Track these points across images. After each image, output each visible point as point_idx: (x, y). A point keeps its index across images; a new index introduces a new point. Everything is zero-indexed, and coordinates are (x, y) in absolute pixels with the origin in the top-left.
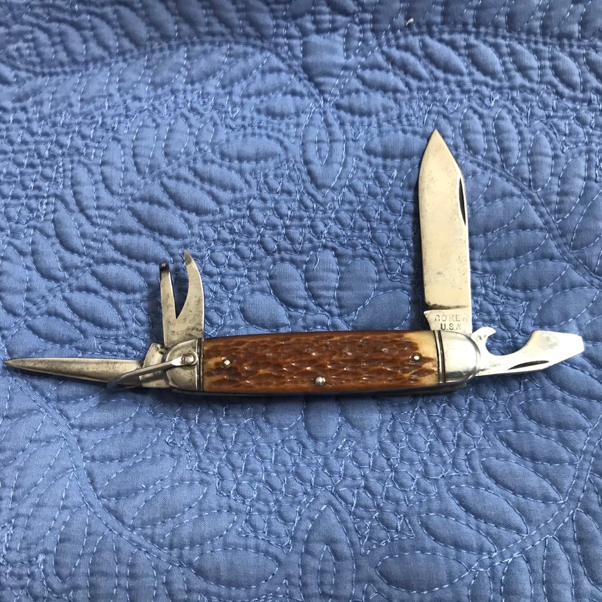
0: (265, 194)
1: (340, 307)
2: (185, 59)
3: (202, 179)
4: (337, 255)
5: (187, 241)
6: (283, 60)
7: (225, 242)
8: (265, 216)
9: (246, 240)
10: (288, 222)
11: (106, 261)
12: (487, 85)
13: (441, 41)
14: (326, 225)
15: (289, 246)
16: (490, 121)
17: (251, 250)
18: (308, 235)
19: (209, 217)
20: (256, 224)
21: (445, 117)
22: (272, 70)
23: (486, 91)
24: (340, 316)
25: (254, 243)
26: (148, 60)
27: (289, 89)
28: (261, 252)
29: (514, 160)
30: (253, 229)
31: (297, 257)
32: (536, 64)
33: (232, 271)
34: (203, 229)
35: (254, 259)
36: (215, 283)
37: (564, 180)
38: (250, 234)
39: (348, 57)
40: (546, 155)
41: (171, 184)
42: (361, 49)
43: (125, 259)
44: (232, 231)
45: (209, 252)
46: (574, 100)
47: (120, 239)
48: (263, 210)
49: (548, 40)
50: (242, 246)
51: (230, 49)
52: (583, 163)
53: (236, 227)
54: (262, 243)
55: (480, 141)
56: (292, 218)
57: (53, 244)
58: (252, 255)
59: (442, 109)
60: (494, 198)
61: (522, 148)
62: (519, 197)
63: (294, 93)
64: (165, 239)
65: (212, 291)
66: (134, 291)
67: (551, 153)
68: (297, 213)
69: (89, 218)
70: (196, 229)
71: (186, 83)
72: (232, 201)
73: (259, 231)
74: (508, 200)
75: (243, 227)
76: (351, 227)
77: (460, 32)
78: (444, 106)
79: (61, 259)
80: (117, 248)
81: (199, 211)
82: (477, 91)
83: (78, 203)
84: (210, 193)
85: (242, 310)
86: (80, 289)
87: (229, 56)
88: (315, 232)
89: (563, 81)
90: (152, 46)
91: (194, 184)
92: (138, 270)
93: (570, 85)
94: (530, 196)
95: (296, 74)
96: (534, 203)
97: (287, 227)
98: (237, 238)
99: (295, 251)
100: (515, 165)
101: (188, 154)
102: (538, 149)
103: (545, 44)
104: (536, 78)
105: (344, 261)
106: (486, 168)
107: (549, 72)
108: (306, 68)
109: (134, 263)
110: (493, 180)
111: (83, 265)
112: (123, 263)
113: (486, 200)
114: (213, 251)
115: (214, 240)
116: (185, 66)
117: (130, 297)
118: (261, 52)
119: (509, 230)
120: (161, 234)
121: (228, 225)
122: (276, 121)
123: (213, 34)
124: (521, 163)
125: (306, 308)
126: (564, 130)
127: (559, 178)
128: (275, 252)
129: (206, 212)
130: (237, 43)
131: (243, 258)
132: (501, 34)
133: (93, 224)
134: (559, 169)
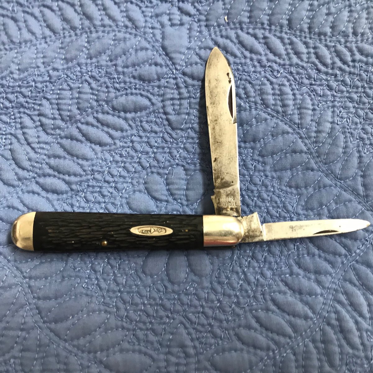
0: (141, 133)
1: (188, 200)
2: (86, 42)
3: (102, 124)
4: (185, 170)
5: (94, 162)
6: (149, 42)
7: (117, 162)
8: (141, 146)
9: (130, 161)
10: (155, 150)
11: (45, 175)
12: (276, 63)
13: (248, 33)
14: (178, 152)
15: (156, 165)
16: (276, 87)
17: (133, 167)
18: (168, 158)
19: (108, 148)
20: (136, 151)
21: (250, 83)
22: (142, 49)
23: (275, 67)
24: (187, 206)
25: (135, 162)
26: (62, 43)
27: (153, 61)
28: (140, 168)
29: (290, 112)
30: (134, 154)
31: (161, 171)
32: (305, 50)
33: (122, 180)
34: (104, 155)
35: (135, 172)
36: (111, 187)
37: (319, 124)
38: (132, 157)
39: (190, 42)
40: (308, 109)
41: (84, 127)
42: (198, 37)
43: (56, 174)
44: (121, 156)
45: (107, 168)
46: (327, 74)
47: (52, 161)
48: (139, 143)
49: (313, 36)
50: (127, 165)
51: (115, 35)
52: (330, 113)
53: (124, 153)
54: (139, 163)
55: (270, 99)
56: (157, 148)
57: (11, 164)
58: (134, 170)
59: (248, 78)
60: (277, 134)
61: (295, 104)
62: (292, 134)
63: (156, 64)
64: (80, 161)
65: (109, 192)
66: (62, 193)
67: (311, 107)
68: (161, 145)
69: (33, 149)
70: (100, 155)
71: (87, 58)
72: (121, 137)
73: (138, 155)
74: (286, 136)
75: (128, 153)
76: (193, 152)
77: (260, 29)
78: (249, 76)
79: (16, 174)
80: (51, 167)
81: (101, 144)
82: (270, 66)
83: (26, 139)
84: (108, 133)
85: (128, 203)
86: (28, 192)
87: (114, 40)
88: (172, 156)
89: (321, 62)
90: (64, 34)
91: (97, 127)
92: (64, 180)
93: (325, 65)
94: (299, 133)
95: (157, 51)
96: (301, 138)
97: (155, 153)
98: (125, 160)
99: (160, 168)
100: (290, 115)
101: (92, 108)
102: (304, 105)
103: (311, 38)
104: (305, 59)
105: (189, 173)
106: (273, 116)
107: (313, 56)
108: (164, 48)
109: (61, 176)
110: (277, 124)
111: (30, 177)
112: (55, 176)
113: (273, 136)
114: (110, 168)
115: (110, 161)
116: (86, 47)
117: (60, 197)
118: (135, 37)
119: (286, 153)
120: (78, 158)
121: (119, 152)
122: (145, 85)
123: (104, 26)
124: (293, 114)
125: (167, 201)
126: (320, 93)
127: (316, 123)
128: (148, 168)
129: (105, 145)
130: (119, 31)
131: (128, 172)
132: (284, 31)
133: (36, 152)
134: (316, 117)
